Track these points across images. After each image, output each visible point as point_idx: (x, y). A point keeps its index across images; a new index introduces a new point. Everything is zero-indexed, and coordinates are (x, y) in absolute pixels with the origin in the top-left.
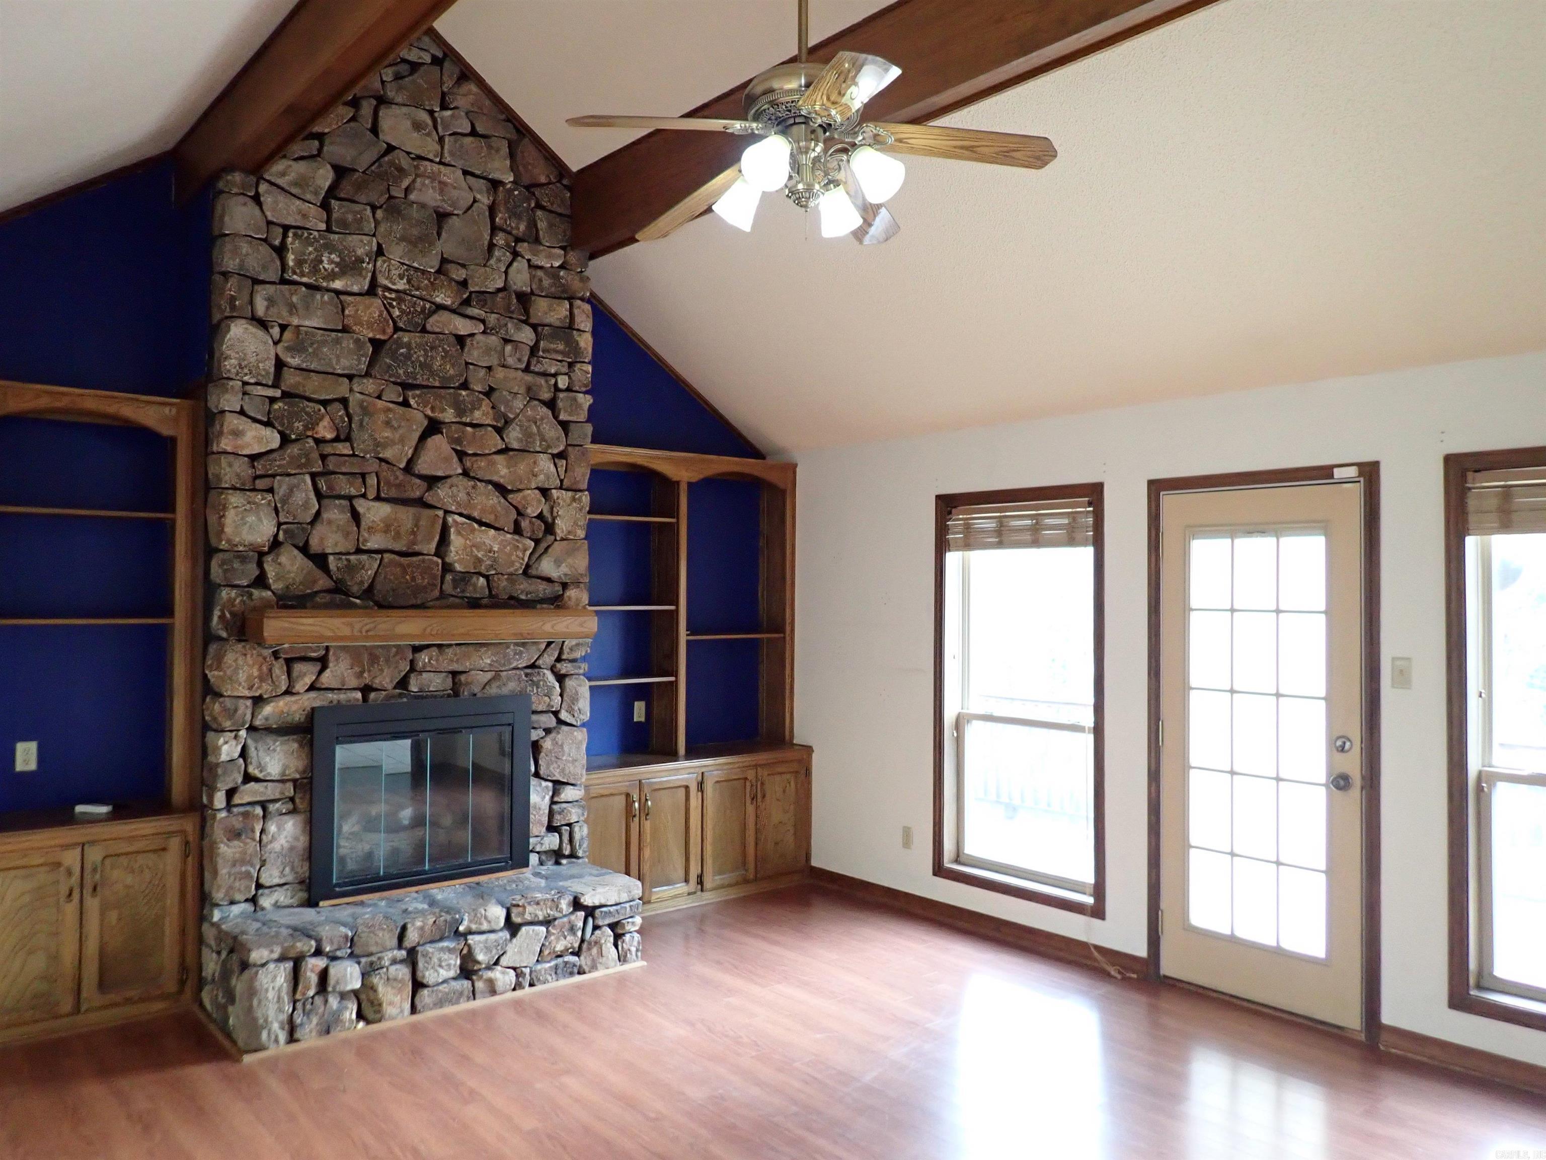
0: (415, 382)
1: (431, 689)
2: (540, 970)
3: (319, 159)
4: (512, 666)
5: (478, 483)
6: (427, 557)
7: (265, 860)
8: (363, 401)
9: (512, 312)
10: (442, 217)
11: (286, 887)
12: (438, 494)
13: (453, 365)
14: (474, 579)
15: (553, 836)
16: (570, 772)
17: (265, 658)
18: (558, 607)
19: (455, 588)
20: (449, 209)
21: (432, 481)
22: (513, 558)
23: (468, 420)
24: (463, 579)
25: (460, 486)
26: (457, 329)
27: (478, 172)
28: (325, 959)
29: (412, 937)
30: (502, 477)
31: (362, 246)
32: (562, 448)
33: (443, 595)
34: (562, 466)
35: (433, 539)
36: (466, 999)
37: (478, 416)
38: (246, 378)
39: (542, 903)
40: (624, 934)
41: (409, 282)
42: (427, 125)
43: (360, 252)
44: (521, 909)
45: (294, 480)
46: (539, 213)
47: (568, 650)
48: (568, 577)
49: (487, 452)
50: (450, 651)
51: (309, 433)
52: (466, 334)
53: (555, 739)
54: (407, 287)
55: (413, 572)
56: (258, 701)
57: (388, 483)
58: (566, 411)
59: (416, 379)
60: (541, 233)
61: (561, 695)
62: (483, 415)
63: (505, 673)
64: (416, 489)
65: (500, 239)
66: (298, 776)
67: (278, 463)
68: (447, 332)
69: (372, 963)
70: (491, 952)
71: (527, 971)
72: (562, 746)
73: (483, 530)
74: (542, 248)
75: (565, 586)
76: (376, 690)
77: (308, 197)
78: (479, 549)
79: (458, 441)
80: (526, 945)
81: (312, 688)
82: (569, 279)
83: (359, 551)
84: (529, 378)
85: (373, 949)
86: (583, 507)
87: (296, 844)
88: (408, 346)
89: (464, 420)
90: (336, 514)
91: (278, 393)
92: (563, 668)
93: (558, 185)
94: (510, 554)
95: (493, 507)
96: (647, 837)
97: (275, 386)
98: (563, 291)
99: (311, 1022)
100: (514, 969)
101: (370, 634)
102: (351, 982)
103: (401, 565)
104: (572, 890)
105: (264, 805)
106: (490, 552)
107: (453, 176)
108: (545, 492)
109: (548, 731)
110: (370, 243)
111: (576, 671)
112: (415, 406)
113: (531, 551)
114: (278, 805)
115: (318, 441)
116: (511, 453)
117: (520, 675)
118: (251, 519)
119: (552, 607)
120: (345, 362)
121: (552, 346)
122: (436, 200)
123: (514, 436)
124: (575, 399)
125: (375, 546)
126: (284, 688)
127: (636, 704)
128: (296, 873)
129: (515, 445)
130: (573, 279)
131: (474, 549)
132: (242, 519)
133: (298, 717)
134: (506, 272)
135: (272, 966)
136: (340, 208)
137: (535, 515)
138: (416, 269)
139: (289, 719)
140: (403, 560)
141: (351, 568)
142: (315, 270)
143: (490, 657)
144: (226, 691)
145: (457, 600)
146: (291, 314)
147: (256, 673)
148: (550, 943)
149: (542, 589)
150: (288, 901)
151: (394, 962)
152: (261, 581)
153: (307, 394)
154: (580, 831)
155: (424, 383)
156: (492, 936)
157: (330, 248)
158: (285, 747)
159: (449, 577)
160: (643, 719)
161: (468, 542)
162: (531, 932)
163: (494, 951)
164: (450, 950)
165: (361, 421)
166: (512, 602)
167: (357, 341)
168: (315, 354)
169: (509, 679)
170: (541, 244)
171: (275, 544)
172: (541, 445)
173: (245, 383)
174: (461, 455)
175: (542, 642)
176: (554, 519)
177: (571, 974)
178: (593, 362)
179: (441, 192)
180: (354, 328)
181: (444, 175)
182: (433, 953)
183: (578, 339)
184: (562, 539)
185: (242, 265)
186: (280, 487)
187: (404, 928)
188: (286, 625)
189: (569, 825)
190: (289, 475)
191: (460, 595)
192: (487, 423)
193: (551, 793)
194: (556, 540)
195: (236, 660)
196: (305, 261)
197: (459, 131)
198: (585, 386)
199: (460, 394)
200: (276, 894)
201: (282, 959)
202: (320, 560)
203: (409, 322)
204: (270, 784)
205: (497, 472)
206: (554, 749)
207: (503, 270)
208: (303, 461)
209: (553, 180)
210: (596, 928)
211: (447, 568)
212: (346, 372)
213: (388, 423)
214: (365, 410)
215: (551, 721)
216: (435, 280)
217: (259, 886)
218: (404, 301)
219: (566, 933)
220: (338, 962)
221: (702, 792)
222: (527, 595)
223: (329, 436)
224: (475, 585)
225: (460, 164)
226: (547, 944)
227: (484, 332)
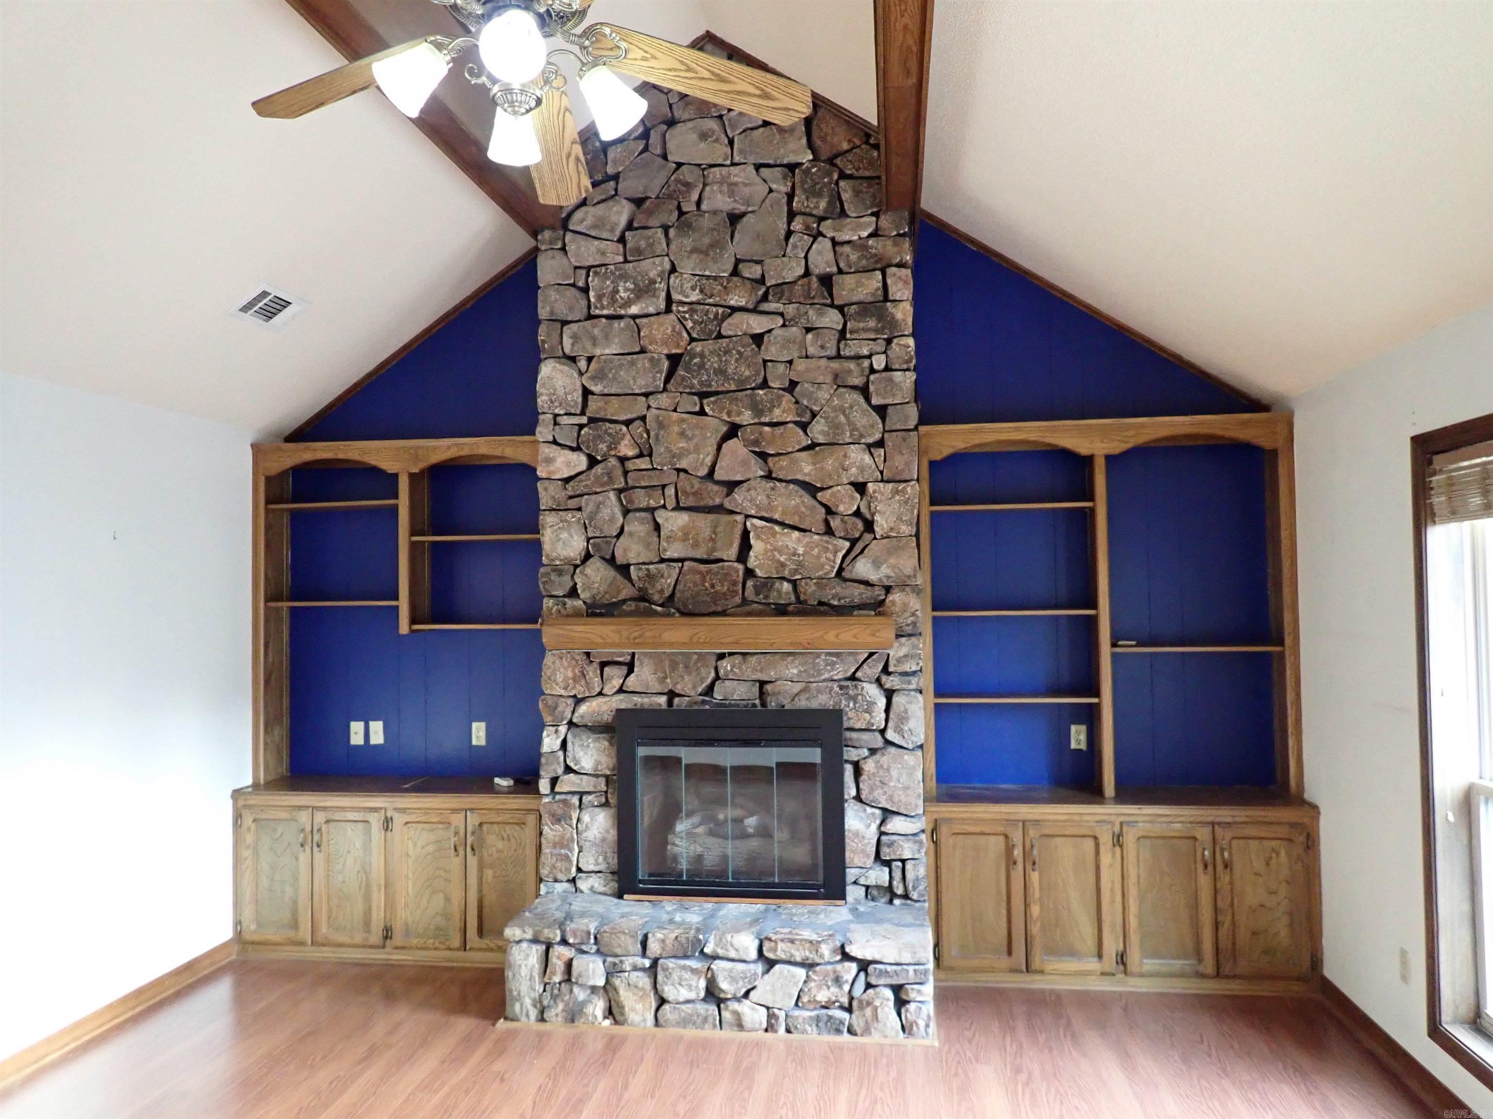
0: (709, 389)
1: (735, 698)
2: (797, 1017)
3: (617, 197)
4: (823, 677)
5: (778, 484)
6: (726, 564)
7: (582, 847)
8: (658, 417)
9: (813, 298)
10: (734, 218)
11: (599, 874)
12: (735, 499)
13: (749, 366)
14: (777, 585)
15: (881, 870)
16: (900, 801)
17: (577, 661)
18: (879, 614)
19: (757, 594)
20: (743, 208)
21: (732, 486)
22: (823, 559)
23: (767, 420)
24: (764, 585)
25: (759, 490)
26: (751, 328)
27: (771, 162)
28: (573, 950)
29: (654, 947)
30: (805, 474)
31: (654, 268)
32: (878, 436)
33: (745, 601)
34: (880, 455)
35: (731, 544)
36: (711, 1026)
37: (777, 415)
38: (557, 411)
39: (797, 943)
40: (908, 1002)
41: (701, 291)
42: (713, 132)
43: (653, 274)
44: (773, 944)
45: (600, 498)
46: (842, 184)
47: (895, 662)
48: (891, 580)
49: (790, 450)
50: (753, 660)
51: (613, 453)
52: (762, 331)
53: (879, 762)
54: (700, 297)
55: (711, 579)
56: (578, 701)
57: (685, 493)
58: (877, 395)
59: (710, 386)
60: (846, 204)
61: (887, 710)
62: (783, 412)
63: (815, 685)
64: (715, 495)
65: (797, 225)
66: (608, 773)
67: (584, 483)
68: (740, 333)
69: (615, 964)
70: (737, 983)
71: (782, 1015)
72: (888, 770)
73: (784, 534)
74: (848, 220)
75: (888, 589)
76: (679, 695)
77: (605, 235)
78: (781, 553)
79: (756, 443)
80: (779, 985)
81: (621, 691)
82: (879, 247)
83: (662, 561)
84: (835, 365)
85: (618, 951)
86: (909, 498)
87: (606, 835)
88: (702, 355)
89: (763, 420)
90: (638, 526)
91: (584, 420)
92: (890, 682)
93: (863, 146)
94: (818, 557)
95: (796, 507)
96: (1036, 892)
97: (583, 413)
98: (877, 262)
99: (557, 1006)
100: (768, 1008)
101: (637, 641)
102: (593, 978)
103: (700, 572)
104: (849, 935)
105: (581, 794)
106: (794, 554)
107: (743, 175)
108: (860, 488)
109: (873, 751)
110: (662, 264)
111: (904, 686)
112: (710, 413)
113: (844, 552)
114: (590, 797)
115: (623, 460)
116: (817, 448)
117: (831, 689)
118: (564, 535)
119: (873, 613)
120: (641, 382)
121: (861, 325)
122: (729, 204)
123: (819, 430)
124: (891, 380)
125: (676, 555)
126: (598, 690)
127: (1074, 728)
128: (608, 863)
129: (821, 439)
130: (884, 246)
131: (776, 553)
132: (557, 536)
133: (607, 718)
134: (806, 258)
135: (524, 945)
136: (633, 237)
137: (850, 512)
138: (708, 277)
139: (599, 718)
140: (703, 567)
141: (650, 577)
142: (613, 300)
143: (796, 667)
144: (547, 689)
145: (760, 607)
146: (594, 345)
147: (570, 674)
148: (809, 990)
149: (857, 593)
150: (602, 889)
151: (635, 968)
152: (573, 593)
153: (609, 417)
154: (914, 870)
155: (720, 389)
156: (740, 966)
157: (624, 277)
158: (597, 745)
159: (750, 583)
160: (1083, 746)
161: (769, 546)
162: (786, 972)
163: (741, 983)
164: (694, 971)
165: (657, 435)
166: (822, 608)
167: (652, 360)
168: (614, 378)
169: (819, 691)
170: (848, 216)
171: (588, 556)
172: (851, 435)
173: (556, 416)
174: (763, 456)
175: (861, 653)
176: (873, 515)
177: (838, 1031)
178: (914, 335)
179: (731, 194)
180: (650, 347)
181: (734, 176)
182: (673, 969)
183: (894, 311)
184: (883, 538)
185: (552, 313)
186: (587, 505)
187: (645, 938)
188: (561, 632)
189: (903, 861)
190: (597, 493)
191: (763, 601)
192: (788, 419)
193: (878, 822)
194: (875, 538)
195: (554, 663)
196: (604, 295)
197: (749, 125)
198: (909, 361)
199: (758, 394)
200: (591, 879)
201: (535, 941)
202: (624, 570)
203: (702, 331)
204: (584, 776)
205: (802, 470)
206: (878, 772)
207: (803, 255)
208: (606, 479)
209: (858, 142)
210: (869, 986)
211: (749, 573)
212: (643, 391)
213: (682, 434)
214: (661, 425)
215: (879, 742)
216: (728, 283)
217: (579, 870)
218: (695, 311)
219: (830, 983)
220: (585, 956)
221: (1121, 846)
222: (839, 600)
223: (630, 453)
224: (779, 592)
225: (752, 159)
226: (806, 990)
227: (784, 325)
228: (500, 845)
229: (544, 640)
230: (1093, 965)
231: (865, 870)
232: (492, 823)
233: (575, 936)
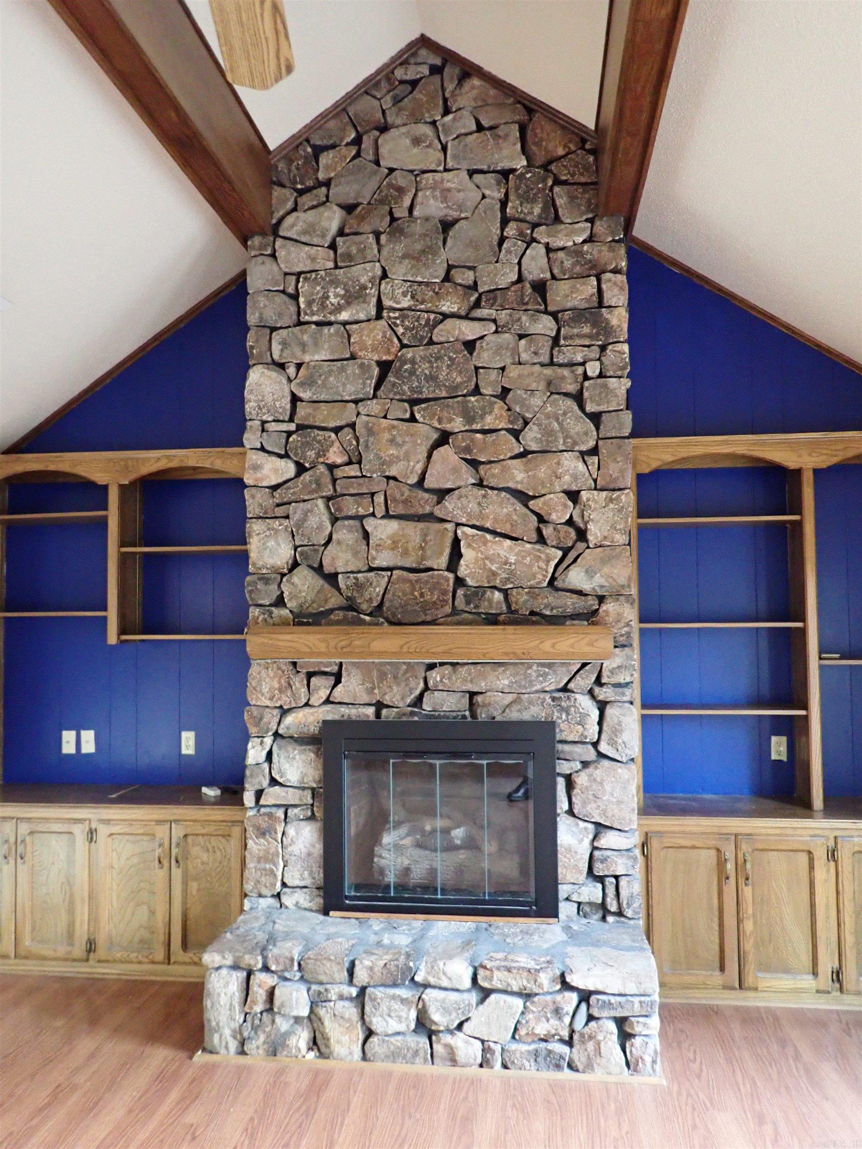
0: (420, 396)
1: (444, 709)
2: (514, 1052)
3: (328, 204)
4: (534, 689)
5: (489, 491)
6: (436, 573)
7: (287, 861)
8: (368, 423)
9: (527, 304)
10: (447, 226)
11: (305, 890)
12: (446, 507)
13: (460, 372)
14: (488, 593)
15: (595, 887)
16: (614, 816)
17: (283, 672)
18: (593, 624)
19: (468, 603)
20: (455, 214)
21: (442, 494)
22: (535, 569)
23: (479, 427)
24: (476, 594)
25: (470, 497)
26: (463, 334)
27: (485, 168)
28: (276, 977)
29: (361, 976)
30: (517, 482)
31: (365, 273)
32: (591, 444)
33: (455, 611)
34: (593, 463)
35: (441, 554)
36: (422, 1060)
37: (489, 422)
38: (264, 418)
39: (515, 971)
40: (632, 1036)
41: (413, 297)
42: (427, 136)
43: (363, 280)
44: (488, 973)
45: (308, 505)
46: (557, 189)
47: (608, 673)
48: (604, 589)
49: (502, 457)
50: (463, 670)
51: (321, 460)
52: (474, 337)
53: (592, 775)
54: (412, 303)
55: (421, 588)
56: (284, 712)
57: (395, 500)
58: (592, 401)
59: (421, 393)
60: (560, 210)
61: (600, 723)
62: (496, 419)
63: (527, 696)
64: (425, 503)
65: (511, 230)
66: (315, 785)
67: (292, 491)
68: (452, 340)
69: (320, 993)
70: (450, 1014)
71: (497, 1049)
72: (601, 783)
73: (496, 542)
74: (563, 226)
75: (601, 599)
76: (388, 706)
77: (316, 241)
78: (492, 561)
79: (468, 450)
80: (495, 1016)
81: (328, 701)
82: (595, 253)
83: (371, 569)
84: (548, 371)
85: (323, 978)
86: (622, 507)
87: (312, 850)
88: (413, 362)
89: (474, 427)
90: (346, 534)
91: (292, 427)
92: (602, 693)
93: (579, 152)
94: (530, 566)
95: (509, 515)
96: (749, 908)
97: (291, 420)
98: (591, 269)
99: (259, 1037)
100: (483, 1042)
101: (344, 650)
102: (297, 1009)
103: (410, 581)
104: (568, 961)
105: (287, 807)
106: (506, 564)
107: (456, 180)
108: (573, 496)
109: (585, 764)
110: (373, 268)
111: (618, 698)
112: (421, 420)
113: (556, 561)
114: (296, 811)
115: (332, 467)
116: (530, 456)
117: (544, 700)
118: (271, 543)
119: (586, 623)
120: (350, 388)
121: (575, 331)
122: (441, 209)
123: (531, 437)
124: (605, 386)
125: (384, 564)
126: (304, 701)
127: (774, 739)
128: (314, 878)
129: (534, 447)
130: (600, 252)
131: (487, 562)
132: (264, 544)
133: (314, 729)
134: (519, 263)
135: (224, 972)
136: (344, 243)
137: (563, 521)
138: (420, 283)
139: (305, 730)
140: (412, 576)
141: (359, 586)
142: (323, 306)
143: (508, 678)
144: (252, 699)
145: (471, 616)
146: (304, 351)
147: (276, 686)
148: (527, 1022)
149: (570, 603)
150: (307, 905)
151: (341, 997)
152: (280, 602)
153: (317, 424)
154: (628, 887)
155: (431, 396)
156: (454, 996)
157: (335, 282)
158: (303, 757)
159: (460, 592)
160: (784, 758)
161: (480, 555)
162: (502, 1003)
163: (454, 1014)
164: (403, 1001)
165: (367, 441)
166: (534, 618)
167: (362, 366)
168: (324, 385)
169: (530, 702)
170: (562, 222)
171: (295, 565)
172: (564, 442)
173: (264, 422)
174: (474, 464)
175: (574, 664)
176: (586, 523)
177: (558, 1067)
178: (629, 341)
179: (445, 200)
180: (360, 354)
181: (448, 181)
182: (382, 999)
183: (608, 316)
184: (596, 547)
185: (261, 318)
186: (295, 513)
187: (353, 964)
188: (266, 641)
189: (616, 877)
190: (304, 501)
191: (474, 611)
192: (500, 427)
193: (591, 837)
194: (588, 547)
195: (259, 673)
196: (314, 300)
197: (463, 131)
198: (623, 368)
199: (470, 401)
200: (296, 894)
201: (235, 967)
202: (332, 578)
203: (414, 337)
204: (290, 789)
205: (513, 478)
206: (591, 786)
207: (516, 261)
208: (314, 486)
209: (573, 148)
210: (591, 1018)
211: (460, 582)
212: (353, 397)
213: (392, 441)
214: (370, 432)
215: (591, 754)
216: (440, 289)
217: (284, 885)
218: (407, 317)
219: (549, 1015)
220: (288, 984)
221: (836, 861)
222: (552, 609)
223: (339, 461)
224: (490, 601)
225: (465, 165)
226: (524, 1022)
227: (496, 332)
228: (205, 857)
229: (248, 649)
230: (807, 982)
231: (577, 887)
232: (197, 835)
233: (278, 963)
